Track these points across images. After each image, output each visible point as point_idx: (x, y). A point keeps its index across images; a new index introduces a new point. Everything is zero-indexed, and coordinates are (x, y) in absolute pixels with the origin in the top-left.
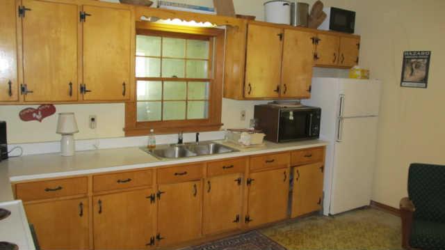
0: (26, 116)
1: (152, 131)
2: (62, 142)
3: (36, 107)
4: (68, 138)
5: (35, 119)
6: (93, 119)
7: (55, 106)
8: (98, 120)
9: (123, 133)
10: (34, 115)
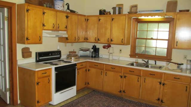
0: (104, 47)
1: (137, 57)
2: (109, 55)
3: (106, 45)
4: (111, 54)
5: (106, 48)
6: (121, 50)
7: (111, 45)
8: (122, 51)
9: (129, 56)
10: (106, 47)
